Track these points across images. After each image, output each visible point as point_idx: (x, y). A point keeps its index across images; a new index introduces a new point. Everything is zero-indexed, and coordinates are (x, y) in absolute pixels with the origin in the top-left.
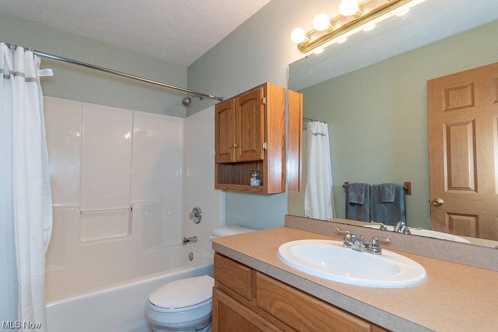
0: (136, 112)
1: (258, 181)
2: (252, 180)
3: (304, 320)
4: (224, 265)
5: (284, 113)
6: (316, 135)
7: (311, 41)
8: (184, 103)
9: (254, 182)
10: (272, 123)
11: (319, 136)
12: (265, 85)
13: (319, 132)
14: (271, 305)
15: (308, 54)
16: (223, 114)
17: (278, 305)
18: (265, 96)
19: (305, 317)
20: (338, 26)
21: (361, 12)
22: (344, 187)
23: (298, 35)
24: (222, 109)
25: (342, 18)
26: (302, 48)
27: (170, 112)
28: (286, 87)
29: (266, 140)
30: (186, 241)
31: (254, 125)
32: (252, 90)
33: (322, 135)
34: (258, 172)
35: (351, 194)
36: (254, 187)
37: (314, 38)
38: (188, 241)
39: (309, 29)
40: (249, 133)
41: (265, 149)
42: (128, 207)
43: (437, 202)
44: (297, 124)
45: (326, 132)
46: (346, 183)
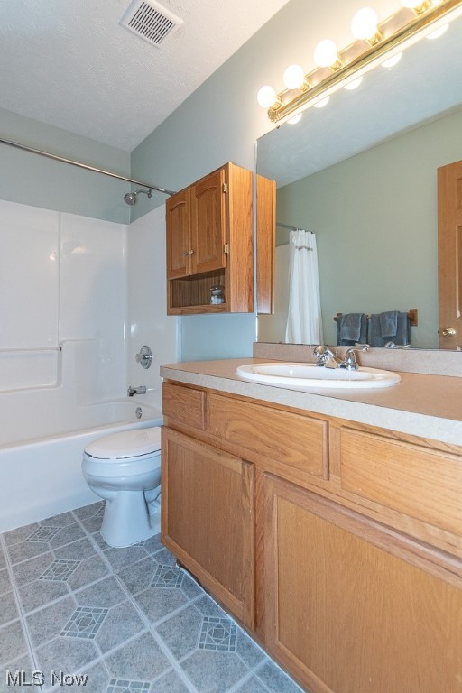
0: (63, 214)
1: (220, 300)
2: (213, 298)
3: (261, 436)
4: (174, 394)
5: (252, 206)
6: (300, 249)
7: (283, 105)
8: (127, 200)
9: (215, 300)
10: (236, 219)
11: (304, 250)
12: (226, 167)
13: (304, 245)
14: (226, 428)
15: (279, 123)
16: (176, 211)
17: (234, 425)
18: (227, 182)
19: (262, 432)
20: (315, 83)
21: (340, 61)
22: (335, 319)
23: (266, 97)
24: (175, 204)
25: (320, 71)
26: (273, 114)
27: (109, 215)
28: (254, 170)
29: (228, 242)
30: (132, 393)
31: (214, 222)
32: (211, 174)
33: (308, 249)
34: (219, 287)
35: (345, 328)
36: (215, 306)
37: (287, 101)
38: (135, 392)
39: (281, 89)
40: (208, 233)
41: (226, 254)
42: (57, 346)
43: (447, 332)
44: (269, 222)
45: (313, 245)
46: (338, 315)
